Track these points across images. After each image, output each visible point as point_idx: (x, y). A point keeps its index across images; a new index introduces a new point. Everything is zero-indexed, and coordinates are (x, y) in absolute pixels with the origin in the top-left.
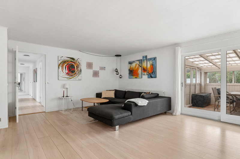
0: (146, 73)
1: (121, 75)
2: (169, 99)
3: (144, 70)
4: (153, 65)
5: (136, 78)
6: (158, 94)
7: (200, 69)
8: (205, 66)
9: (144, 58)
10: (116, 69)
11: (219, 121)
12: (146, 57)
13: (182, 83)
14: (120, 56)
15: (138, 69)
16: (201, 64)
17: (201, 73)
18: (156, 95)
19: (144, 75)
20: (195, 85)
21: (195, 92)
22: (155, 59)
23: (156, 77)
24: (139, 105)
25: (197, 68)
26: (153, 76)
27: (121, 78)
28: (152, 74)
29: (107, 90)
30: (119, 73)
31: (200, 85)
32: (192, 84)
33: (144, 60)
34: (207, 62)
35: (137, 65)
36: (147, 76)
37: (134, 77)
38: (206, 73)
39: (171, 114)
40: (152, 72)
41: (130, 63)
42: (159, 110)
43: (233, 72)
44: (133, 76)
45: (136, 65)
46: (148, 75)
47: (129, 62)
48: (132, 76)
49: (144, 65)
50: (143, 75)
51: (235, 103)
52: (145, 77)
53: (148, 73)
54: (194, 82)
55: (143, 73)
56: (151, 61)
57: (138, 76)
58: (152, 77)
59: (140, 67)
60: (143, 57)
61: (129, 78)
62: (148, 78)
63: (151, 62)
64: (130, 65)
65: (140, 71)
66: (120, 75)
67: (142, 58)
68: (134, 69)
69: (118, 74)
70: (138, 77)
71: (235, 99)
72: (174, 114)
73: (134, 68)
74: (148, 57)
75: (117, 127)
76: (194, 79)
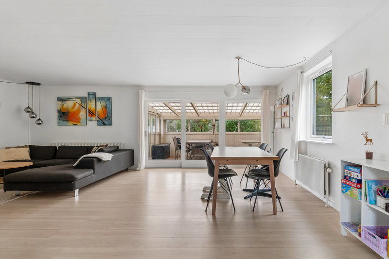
0: (94, 119)
1: (39, 119)
2: (132, 152)
3: (91, 113)
4: (106, 107)
5: (74, 125)
6: (118, 147)
7: (159, 115)
8: (164, 112)
9: (91, 96)
10: (28, 107)
11: (181, 167)
12: (94, 94)
13: (146, 133)
14: (39, 84)
15: (78, 111)
16: (160, 109)
17: (160, 120)
18: (116, 148)
19: (91, 120)
20: (155, 135)
21: (155, 144)
22: (109, 99)
23: (111, 125)
24: (104, 160)
25: (156, 114)
26: (106, 122)
27: (40, 124)
28: (105, 119)
29: (6, 148)
30: (36, 116)
31: (160, 135)
32: (152, 133)
33: (90, 99)
34: (167, 108)
35: (77, 105)
36: (96, 122)
37: (71, 123)
38: (165, 121)
39: (135, 170)
40: (106, 118)
41: (61, 100)
42: (123, 165)
43: (189, 120)
44: (68, 121)
45: (75, 104)
46: (98, 121)
47: (58, 98)
48: (66, 122)
49: (92, 105)
50: (88, 122)
51: (191, 152)
52: (93, 124)
53: (98, 119)
54: (154, 131)
55: (88, 118)
56: (103, 101)
57: (79, 122)
58: (105, 124)
59: (83, 109)
60: (89, 94)
61: (59, 124)
62: (99, 125)
63: (103, 103)
64: (61, 102)
65: (82, 114)
66: (37, 118)
67: (86, 95)
68: (71, 110)
69: (34, 117)
70: (79, 124)
71: (191, 148)
72: (138, 169)
73: (70, 108)
74: (98, 95)
75: (77, 191)
76: (154, 127)
